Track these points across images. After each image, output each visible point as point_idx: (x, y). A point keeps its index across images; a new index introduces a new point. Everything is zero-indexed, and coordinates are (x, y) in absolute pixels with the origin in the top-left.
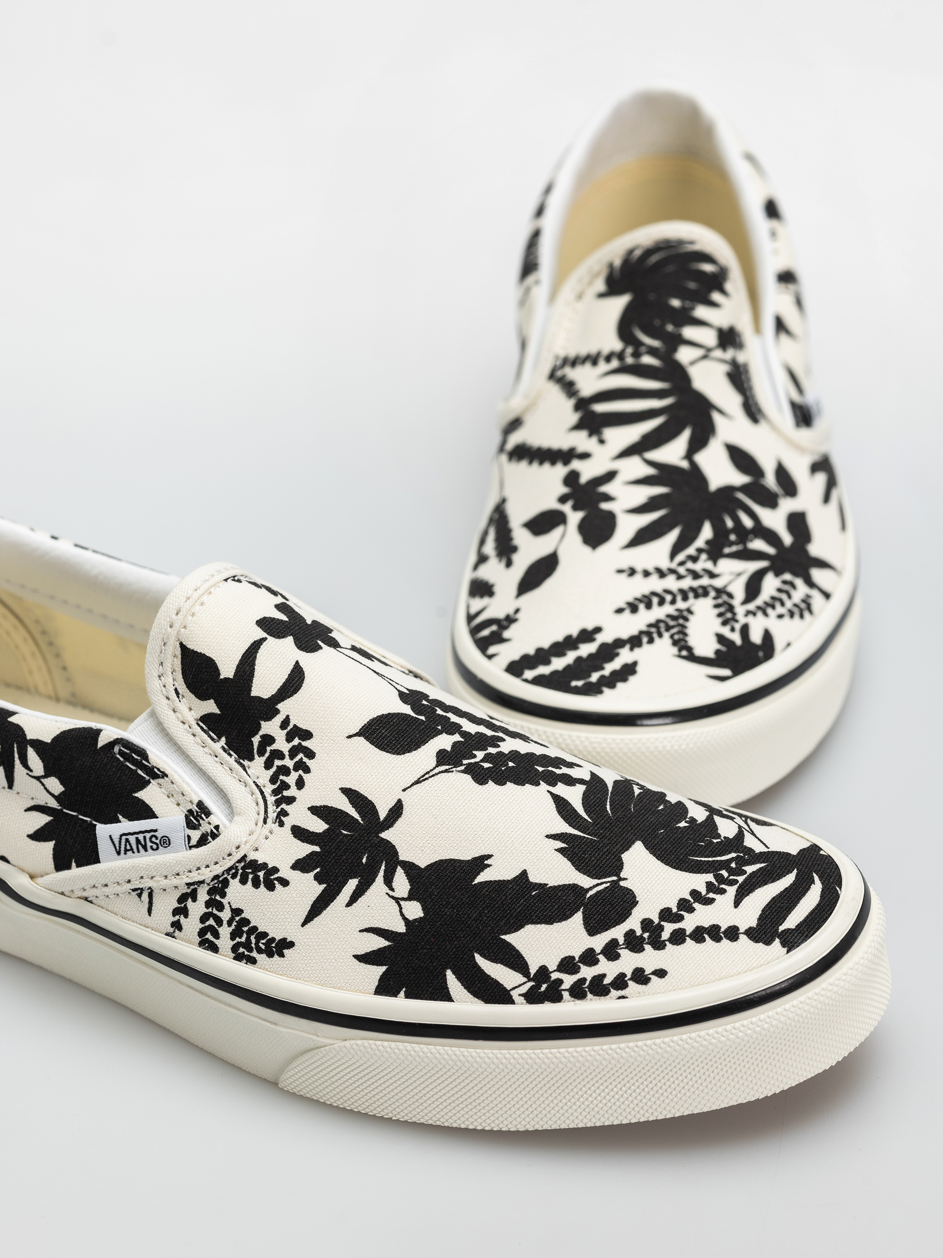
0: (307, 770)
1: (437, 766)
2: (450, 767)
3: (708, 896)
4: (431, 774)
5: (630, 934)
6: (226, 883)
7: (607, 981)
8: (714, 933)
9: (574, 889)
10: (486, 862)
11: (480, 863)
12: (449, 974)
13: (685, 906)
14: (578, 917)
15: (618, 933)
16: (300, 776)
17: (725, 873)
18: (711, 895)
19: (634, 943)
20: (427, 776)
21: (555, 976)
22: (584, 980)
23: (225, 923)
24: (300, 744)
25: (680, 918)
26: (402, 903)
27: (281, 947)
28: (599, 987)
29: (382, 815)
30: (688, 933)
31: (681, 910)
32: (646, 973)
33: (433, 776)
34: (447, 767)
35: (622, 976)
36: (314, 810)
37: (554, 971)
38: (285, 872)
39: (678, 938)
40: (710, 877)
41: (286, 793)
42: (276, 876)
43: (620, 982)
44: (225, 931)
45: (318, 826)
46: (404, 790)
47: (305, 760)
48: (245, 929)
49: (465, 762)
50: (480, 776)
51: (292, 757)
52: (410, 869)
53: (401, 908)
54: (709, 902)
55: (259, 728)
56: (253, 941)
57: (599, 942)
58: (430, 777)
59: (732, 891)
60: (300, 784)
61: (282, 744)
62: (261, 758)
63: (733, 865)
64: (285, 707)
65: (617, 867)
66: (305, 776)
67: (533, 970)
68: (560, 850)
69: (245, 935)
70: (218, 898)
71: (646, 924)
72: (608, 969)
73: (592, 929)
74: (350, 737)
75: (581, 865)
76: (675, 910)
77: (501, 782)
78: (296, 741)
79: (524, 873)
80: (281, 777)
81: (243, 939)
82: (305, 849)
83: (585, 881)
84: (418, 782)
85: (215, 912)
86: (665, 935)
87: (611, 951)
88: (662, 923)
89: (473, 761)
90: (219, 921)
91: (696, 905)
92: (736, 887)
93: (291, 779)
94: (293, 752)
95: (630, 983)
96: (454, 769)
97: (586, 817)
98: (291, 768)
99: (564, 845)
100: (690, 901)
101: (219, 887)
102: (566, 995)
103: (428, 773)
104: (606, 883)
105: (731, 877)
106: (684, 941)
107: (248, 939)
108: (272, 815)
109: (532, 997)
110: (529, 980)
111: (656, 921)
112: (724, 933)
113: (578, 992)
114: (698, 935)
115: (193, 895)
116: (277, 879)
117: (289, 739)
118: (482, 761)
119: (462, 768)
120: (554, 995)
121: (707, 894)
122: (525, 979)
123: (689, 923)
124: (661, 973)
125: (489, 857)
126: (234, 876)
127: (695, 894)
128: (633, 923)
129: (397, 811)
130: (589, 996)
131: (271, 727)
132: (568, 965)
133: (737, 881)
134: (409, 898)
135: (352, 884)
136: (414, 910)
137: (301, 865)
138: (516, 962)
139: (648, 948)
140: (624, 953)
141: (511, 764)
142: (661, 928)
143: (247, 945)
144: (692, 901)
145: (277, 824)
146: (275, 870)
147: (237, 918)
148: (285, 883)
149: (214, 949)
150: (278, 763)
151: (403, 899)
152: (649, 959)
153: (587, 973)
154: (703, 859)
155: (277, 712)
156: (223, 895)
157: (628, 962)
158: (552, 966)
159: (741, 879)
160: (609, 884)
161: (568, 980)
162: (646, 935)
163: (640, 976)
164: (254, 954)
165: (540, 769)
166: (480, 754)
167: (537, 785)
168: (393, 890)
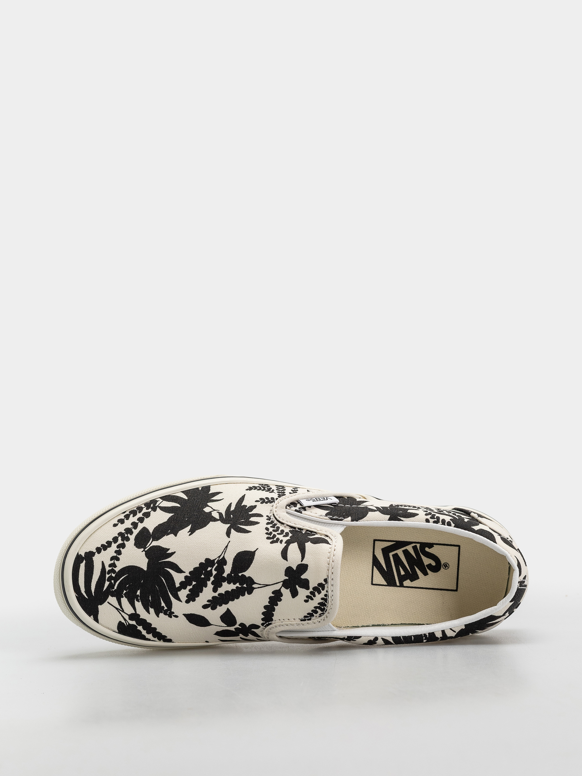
1: (224, 557)
2: (219, 559)
3: (113, 561)
4: (224, 552)
5: (131, 533)
6: (279, 497)
7: (132, 515)
8: (105, 547)
9: (157, 538)
10: (190, 533)
11: (192, 531)
12: (186, 498)
13: (119, 552)
14: (151, 531)
15: (136, 532)
16: (268, 531)
17: (114, 575)
18: (112, 562)
19: (129, 531)
20: (225, 550)
21: (150, 510)
22: (139, 513)
23: (275, 490)
24: (273, 539)
25: (118, 547)
26: (213, 510)
27: (250, 489)
28: (134, 513)
29: (232, 530)
30: (113, 542)
31: (119, 550)
32: (120, 523)
33: (223, 552)
34: (220, 558)
35: (127, 519)
36: (257, 523)
37: (151, 511)
38: (258, 504)
39: (115, 540)
40: (117, 569)
41: (271, 525)
42: (261, 502)
43: (127, 517)
44: (274, 488)
45: (253, 519)
46: (230, 541)
47: (269, 536)
48: (266, 490)
49: (216, 565)
50: (209, 562)
52: (215, 520)
53: (212, 508)
54: (112, 558)
55: (290, 537)
56: (262, 488)
57: (140, 526)
58: (223, 551)
59: (108, 569)
60: (267, 529)
61: (280, 537)
62: (286, 531)
63: (113, 581)
64: (284, 545)
65: (148, 554)
66: (267, 532)
67: (158, 509)
68: (169, 549)
70: (281, 494)
71: (128, 539)
72: (134, 519)
73: (145, 530)
74: (257, 549)
75: (159, 548)
76: (121, 549)
77: (201, 564)
78: (275, 539)
79: (176, 535)
80: (276, 529)
81: (266, 488)
82: (254, 511)
83: (155, 543)
84: (227, 547)
85: (280, 491)
86: (120, 538)
87: (135, 525)
88: (123, 542)
89: (215, 567)
90: (277, 490)
91: (115, 555)
92: (107, 571)
93: (271, 529)
94: (274, 536)
95: (124, 518)
97: (168, 569)
98: (273, 532)
99: (168, 552)
100: (118, 555)
102: (143, 506)
104: (148, 547)
105: (110, 575)
106: (113, 539)
108: (272, 517)
109: (154, 501)
110: (158, 506)
111: (125, 542)
112: (101, 549)
113: (140, 509)
114: (109, 544)
115: (291, 493)
116: (259, 501)
117: (278, 539)
118: (211, 570)
119: (216, 561)
120: (147, 505)
121: (114, 562)
122: (159, 506)
123: (114, 547)
124: (115, 525)
125: (190, 535)
126: (277, 499)
127: (118, 559)
128: (132, 537)
129: (228, 534)
130: (135, 509)
131: (286, 539)
132: (147, 515)
133: (108, 574)
134: (210, 512)
135: (233, 508)
136: (207, 510)
137: (253, 507)
138: (165, 509)
139: (124, 532)
140: (130, 526)
141: (203, 576)
142: (122, 540)
143: (264, 487)
145: (269, 516)
146: (262, 503)
147: (271, 491)
148: (256, 501)
149: (277, 485)
150: (279, 532)
151: (213, 511)
152: (121, 528)
153: (139, 515)
154: (123, 578)
155: (285, 543)
156: (279, 494)
157: (128, 524)
158: (152, 513)
159: (107, 576)
160: (147, 547)
161: (145, 510)
162: (126, 535)
163: (121, 521)
164: (260, 486)
165: (194, 583)
166: (214, 573)
167: (190, 573)
168: (217, 512)
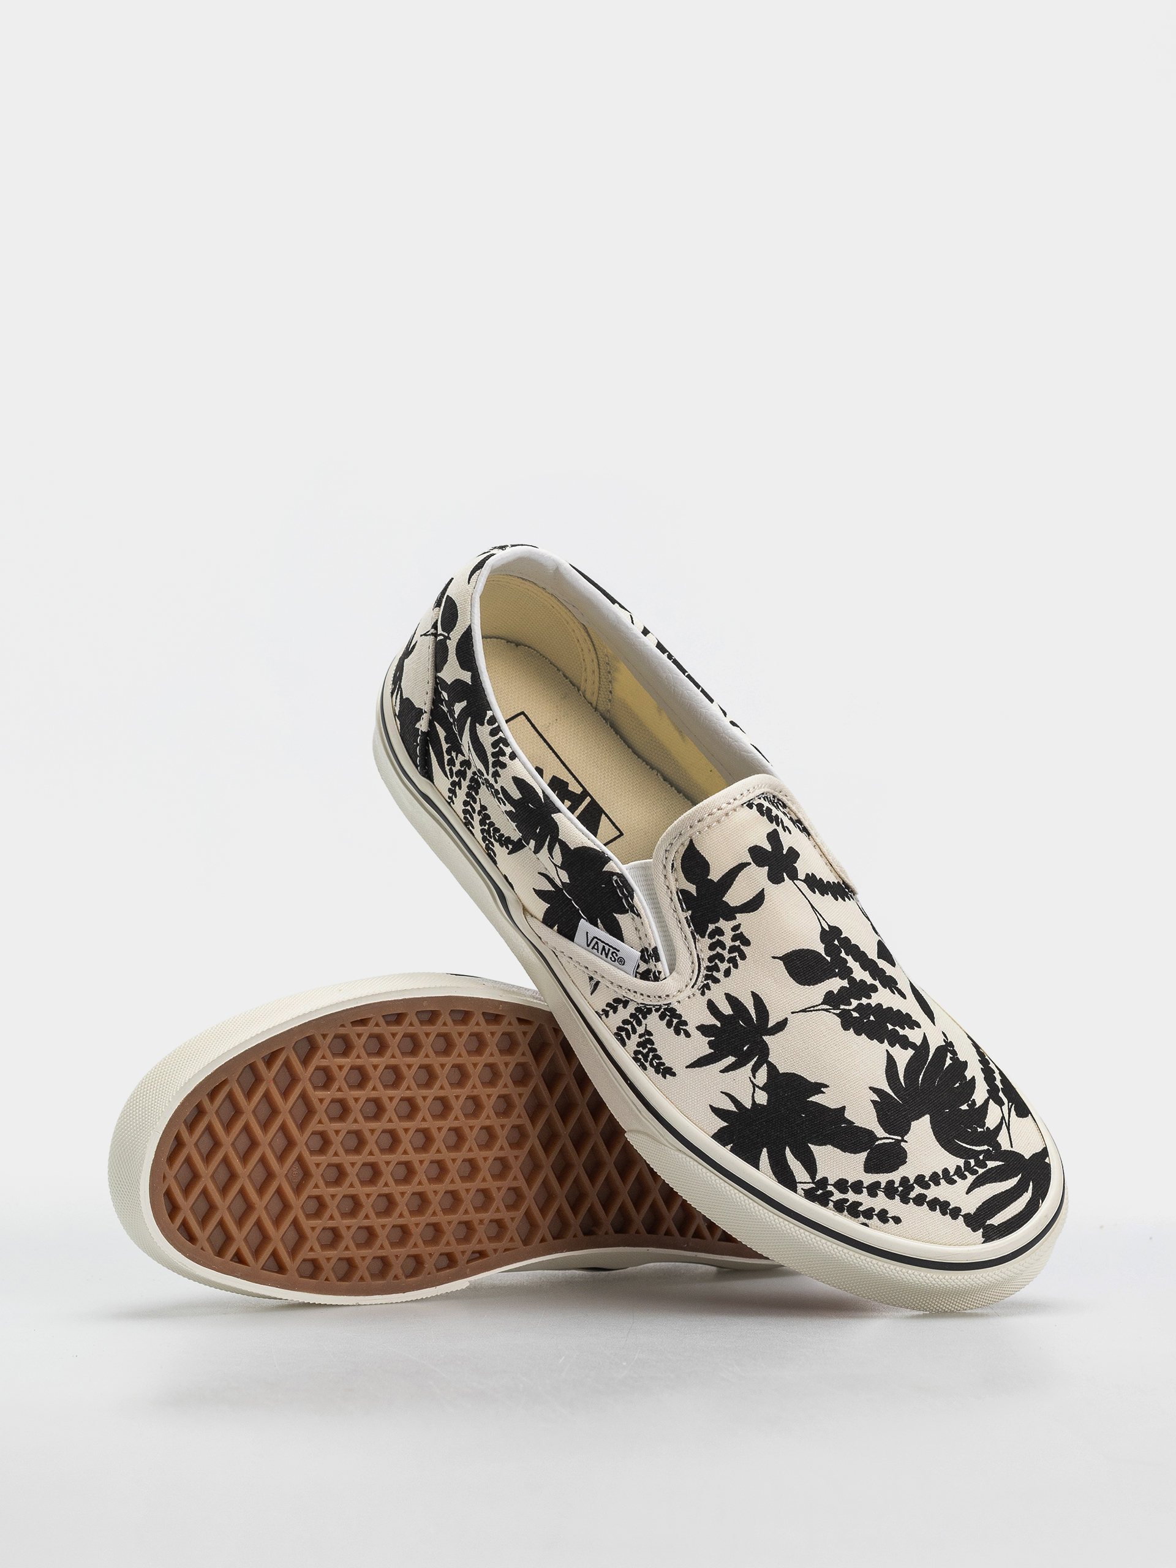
0: (736, 966)
1: (822, 1004)
2: (830, 1008)
3: (953, 1177)
4: (816, 1008)
5: (891, 1183)
6: (649, 1011)
7: (861, 1209)
8: (944, 1207)
9: (870, 1134)
10: (822, 1089)
11: (818, 1088)
12: (765, 1150)
13: (935, 1179)
14: (864, 1155)
15: (883, 1178)
16: (730, 967)
17: (972, 1162)
18: (956, 1178)
19: (890, 1191)
20: (812, 1009)
21: (830, 1188)
22: (847, 1200)
23: (637, 1034)
24: (739, 946)
25: (927, 1187)
26: (757, 1089)
27: (667, 1072)
28: (854, 1210)
29: (771, 1024)
30: (927, 1200)
31: (931, 1181)
32: (888, 1216)
33: (816, 1010)
34: (828, 1007)
35: (872, 1210)
36: (728, 997)
37: (831, 1185)
38: (691, 1028)
39: (920, 1200)
40: (961, 1162)
41: (715, 973)
42: (684, 1027)
43: (869, 1214)
44: (635, 1039)
45: (726, 1009)
46: (792, 1013)
47: (738, 958)
48: (649, 1046)
49: (842, 1007)
50: (847, 1022)
51: (730, 952)
52: (772, 1069)
53: (754, 1092)
54: (952, 1182)
55: (718, 921)
56: (651, 1057)
57: (868, 1179)
58: (814, 1010)
59: (971, 1178)
60: (727, 973)
61: (727, 940)
62: (709, 940)
63: (981, 1157)
64: (740, 918)
65: (904, 1130)
66: (732, 969)
67: (818, 1178)
68: (873, 1102)
69: (647, 1050)
70: (640, 1016)
71: (904, 1180)
72: (866, 1201)
73: (869, 1168)
74: (774, 958)
75: (882, 1120)
76: (927, 1179)
77: (858, 1033)
78: (737, 943)
79: (844, 1108)
80: (717, 961)
81: (645, 1051)
82: (711, 1020)
83: (880, 1132)
84: (804, 1011)
85: (634, 1023)
86: (913, 1195)
87: (873, 1190)
88: (915, 1185)
89: (847, 1007)
90: (634, 1031)
91: (942, 1181)
92: (975, 1177)
93: (723, 966)
94: (732, 949)
95: (875, 1217)
96: (832, 1011)
97: (902, 1082)
98: (726, 959)
99: (878, 1099)
101: (644, 1011)
102: (831, 1204)
103: (814, 1007)
104: (892, 1139)
105: (975, 1168)
106: (922, 1205)
107: (648, 1053)
108: (700, 984)
109: (810, 1195)
110: (813, 1183)
111: (912, 1182)
112: (950, 1210)
113: (839, 1206)
114: (934, 1204)
115: (626, 1004)
116: (684, 1030)
117: (734, 939)
118: (854, 1010)
119: (838, 1011)
120: (823, 1200)
121: (954, 1175)
122: (811, 1181)
123: (932, 1193)
124: (897, 1220)
125: (826, 1086)
126: (657, 1010)
127: (946, 1171)
128: (896, 1176)
129: (781, 1025)
130: (845, 1212)
131: (725, 925)
132: (842, 1185)
133: (977, 1172)
134: (762, 1089)
135: (731, 1060)
136: (762, 1098)
137: (704, 1029)
138: (810, 1166)
139: (897, 1198)
140: (881, 1194)
141: (872, 1018)
142: (912, 1188)
143: (646, 1056)
144: (941, 1177)
145: (700, 992)
146: (685, 1023)
147: (647, 1037)
148: (688, 1035)
149: (624, 1044)
150: (718, 950)
151: (758, 1087)
152: (894, 1207)
153: (851, 1196)
154: (964, 1145)
155: (735, 918)
156: (645, 1018)
157: (880, 1202)
158: (831, 1181)
159: (981, 1171)
160: (894, 1141)
161: (837, 1196)
162: (900, 1189)
163: (883, 1216)
164: (647, 1064)
165: (890, 1027)
166: (855, 1003)
167: (882, 1042)
168: (755, 1077)
